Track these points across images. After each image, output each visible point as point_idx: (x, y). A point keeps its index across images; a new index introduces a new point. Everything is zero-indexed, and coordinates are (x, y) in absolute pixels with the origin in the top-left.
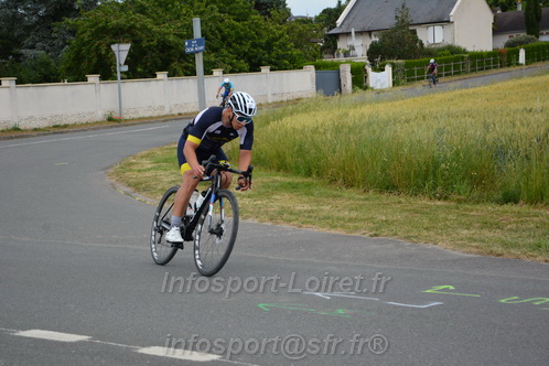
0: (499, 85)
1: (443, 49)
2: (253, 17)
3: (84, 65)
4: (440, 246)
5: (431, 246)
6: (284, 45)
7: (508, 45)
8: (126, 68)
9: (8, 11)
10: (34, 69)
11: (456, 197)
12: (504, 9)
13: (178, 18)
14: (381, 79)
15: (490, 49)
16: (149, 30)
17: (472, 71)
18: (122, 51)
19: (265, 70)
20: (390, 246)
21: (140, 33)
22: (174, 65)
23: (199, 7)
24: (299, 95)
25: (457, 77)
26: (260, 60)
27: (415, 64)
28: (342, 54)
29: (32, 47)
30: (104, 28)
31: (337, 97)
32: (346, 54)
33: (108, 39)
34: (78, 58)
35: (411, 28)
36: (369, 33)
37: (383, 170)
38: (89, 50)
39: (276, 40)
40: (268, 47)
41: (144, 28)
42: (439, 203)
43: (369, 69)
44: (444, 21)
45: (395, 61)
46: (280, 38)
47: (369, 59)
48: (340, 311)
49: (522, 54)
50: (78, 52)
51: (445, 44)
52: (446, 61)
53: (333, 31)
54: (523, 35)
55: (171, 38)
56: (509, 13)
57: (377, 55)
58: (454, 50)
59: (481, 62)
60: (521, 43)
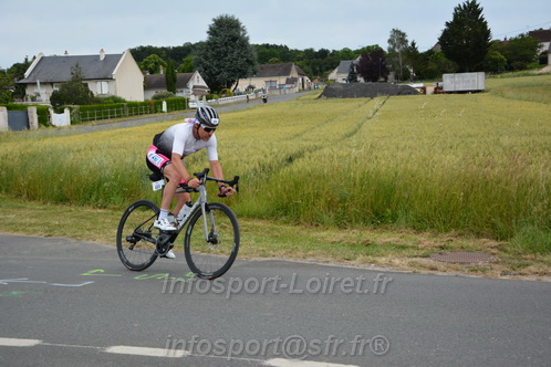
0: (148, 126)
1: (108, 99)
4: (98, 242)
5: (91, 242)
7: (155, 98)
11: (112, 206)
12: (152, 72)
14: (61, 119)
15: (142, 100)
17: (130, 115)
20: (59, 243)
25: (119, 120)
27: (87, 109)
28: (30, 99)
31: (24, 132)
32: (33, 99)
35: (83, 82)
36: (52, 84)
37: (60, 188)
42: (100, 211)
43: (52, 112)
44: (109, 79)
45: (72, 106)
47: (51, 104)
48: (15, 293)
49: (164, 104)
51: (110, 95)
52: (111, 108)
53: (21, 81)
54: (165, 91)
56: (155, 75)
57: (58, 101)
58: (116, 100)
59: (136, 110)
60: (163, 97)
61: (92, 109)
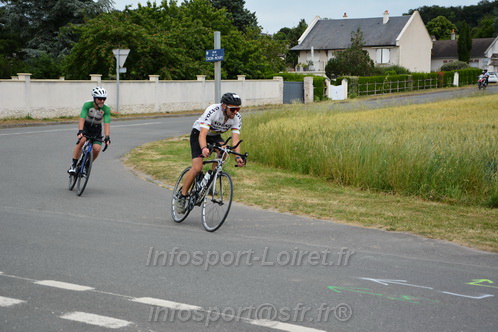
1: (390, 69)
2: (232, 32)
3: (84, 66)
6: (258, 58)
7: (443, 69)
8: (124, 70)
9: (16, 15)
10: (36, 66)
12: (437, 38)
13: (168, 29)
14: (338, 92)
15: (429, 71)
16: (143, 39)
17: (414, 89)
18: (121, 55)
19: (241, 78)
21: (135, 41)
22: (164, 69)
23: (186, 21)
24: (269, 102)
25: (401, 94)
26: (237, 69)
27: (367, 81)
28: (302, 68)
29: (35, 48)
30: (104, 34)
32: (306, 68)
33: (107, 44)
34: (80, 59)
35: (364, 49)
36: (326, 51)
38: (90, 53)
39: (251, 52)
40: (245, 58)
41: (139, 36)
43: (328, 83)
44: (391, 45)
45: (350, 77)
46: (254, 52)
47: (326, 74)
49: (456, 77)
50: (80, 54)
51: (391, 65)
52: (393, 80)
53: (295, 48)
54: (455, 61)
55: (163, 47)
56: (441, 41)
57: (335, 71)
58: (399, 70)
59: (422, 82)
60: (455, 68)
61: (372, 81)
